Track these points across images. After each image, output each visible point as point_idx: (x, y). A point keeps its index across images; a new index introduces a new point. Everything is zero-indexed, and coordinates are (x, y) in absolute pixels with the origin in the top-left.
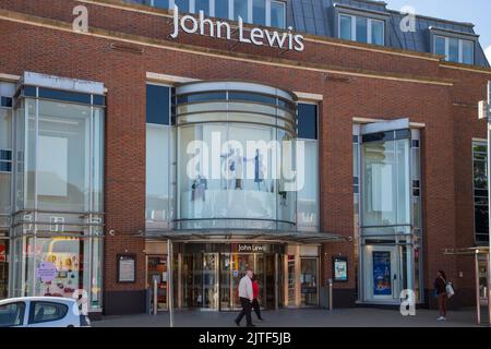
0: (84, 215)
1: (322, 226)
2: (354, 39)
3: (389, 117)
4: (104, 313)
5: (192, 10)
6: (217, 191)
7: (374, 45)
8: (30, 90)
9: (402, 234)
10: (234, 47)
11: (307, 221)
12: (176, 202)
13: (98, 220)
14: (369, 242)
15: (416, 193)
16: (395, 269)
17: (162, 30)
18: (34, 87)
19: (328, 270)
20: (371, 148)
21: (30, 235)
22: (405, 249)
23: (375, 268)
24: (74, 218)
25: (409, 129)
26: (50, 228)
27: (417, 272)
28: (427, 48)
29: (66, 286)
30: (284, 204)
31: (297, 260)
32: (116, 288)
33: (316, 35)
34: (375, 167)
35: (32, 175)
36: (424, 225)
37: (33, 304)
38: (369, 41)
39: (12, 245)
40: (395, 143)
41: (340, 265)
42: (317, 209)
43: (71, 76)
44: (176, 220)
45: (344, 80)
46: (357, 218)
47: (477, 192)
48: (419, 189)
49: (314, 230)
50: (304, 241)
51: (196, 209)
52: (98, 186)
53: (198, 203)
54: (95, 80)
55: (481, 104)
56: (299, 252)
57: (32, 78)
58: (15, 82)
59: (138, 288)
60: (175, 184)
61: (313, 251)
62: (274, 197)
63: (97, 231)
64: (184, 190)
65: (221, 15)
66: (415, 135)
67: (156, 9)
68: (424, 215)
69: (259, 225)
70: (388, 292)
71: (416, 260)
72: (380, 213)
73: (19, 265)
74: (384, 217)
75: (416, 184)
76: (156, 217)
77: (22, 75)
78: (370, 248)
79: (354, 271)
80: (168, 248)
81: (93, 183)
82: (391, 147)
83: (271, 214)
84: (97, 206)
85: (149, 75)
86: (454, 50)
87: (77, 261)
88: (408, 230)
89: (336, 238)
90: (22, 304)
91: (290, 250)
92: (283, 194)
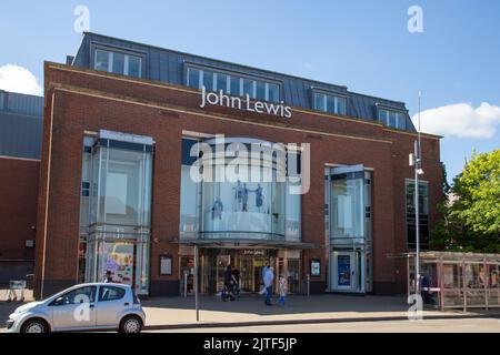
0: (137, 228)
1: (303, 238)
2: (325, 110)
3: (350, 164)
4: (150, 295)
5: (215, 90)
6: (230, 213)
7: (339, 115)
8: (103, 142)
9: (358, 244)
10: (243, 114)
11: (293, 234)
12: (201, 219)
13: (147, 231)
14: (335, 249)
15: (368, 215)
16: (353, 267)
17: (194, 102)
18: (106, 140)
19: (306, 268)
20: (338, 184)
21: (100, 240)
22: (360, 254)
23: (339, 267)
24: (131, 230)
25: (363, 172)
26: (114, 236)
27: (368, 270)
28: (375, 117)
29: (125, 276)
30: (276, 222)
31: (285, 261)
32: (158, 278)
33: (300, 107)
34: (340, 197)
35: (103, 199)
36: (373, 238)
37: (102, 288)
38: (336, 111)
39: (89, 247)
40: (354, 181)
41: (315, 265)
42: (299, 226)
43: (131, 133)
44: (200, 232)
45: (319, 137)
46: (327, 232)
47: (409, 216)
48: (370, 212)
49: (298, 240)
50: (290, 248)
51: (215, 225)
52: (147, 208)
53: (216, 221)
54: (147, 135)
55: (411, 156)
56: (287, 255)
57: (105, 134)
58: (94, 137)
59: (173, 278)
60: (201, 207)
61: (297, 255)
62: (270, 217)
63: (146, 239)
64: (207, 212)
65: (235, 93)
66: (367, 176)
67: (191, 87)
68: (373, 231)
69: (259, 237)
70: (348, 284)
71: (368, 261)
72: (343, 229)
73: (92, 261)
74: (346, 232)
75: (368, 209)
76: (187, 230)
77: (98, 131)
78: (336, 253)
79: (325, 269)
80: (195, 251)
81: (144, 205)
82: (351, 184)
83: (267, 229)
84: (146, 221)
85: (184, 132)
86: (393, 120)
87: (132, 259)
88: (362, 241)
89: (312, 246)
90: (94, 287)
91: (280, 254)
92: (276, 215)
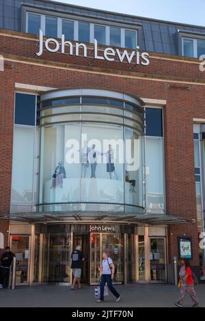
1: (168, 210)
2: (195, 56)
10: (90, 63)
11: (154, 204)
12: (41, 189)
17: (29, 51)
31: (147, 241)
44: (38, 205)
45: (185, 88)
49: (162, 212)
53: (58, 191)
56: (147, 232)
60: (38, 174)
61: (160, 232)
65: (84, 38)
85: (18, 85)
91: (140, 231)
92: (133, 183)
